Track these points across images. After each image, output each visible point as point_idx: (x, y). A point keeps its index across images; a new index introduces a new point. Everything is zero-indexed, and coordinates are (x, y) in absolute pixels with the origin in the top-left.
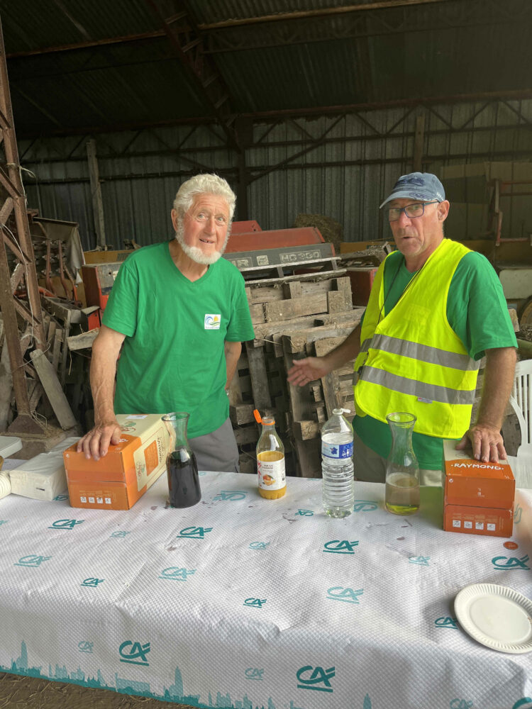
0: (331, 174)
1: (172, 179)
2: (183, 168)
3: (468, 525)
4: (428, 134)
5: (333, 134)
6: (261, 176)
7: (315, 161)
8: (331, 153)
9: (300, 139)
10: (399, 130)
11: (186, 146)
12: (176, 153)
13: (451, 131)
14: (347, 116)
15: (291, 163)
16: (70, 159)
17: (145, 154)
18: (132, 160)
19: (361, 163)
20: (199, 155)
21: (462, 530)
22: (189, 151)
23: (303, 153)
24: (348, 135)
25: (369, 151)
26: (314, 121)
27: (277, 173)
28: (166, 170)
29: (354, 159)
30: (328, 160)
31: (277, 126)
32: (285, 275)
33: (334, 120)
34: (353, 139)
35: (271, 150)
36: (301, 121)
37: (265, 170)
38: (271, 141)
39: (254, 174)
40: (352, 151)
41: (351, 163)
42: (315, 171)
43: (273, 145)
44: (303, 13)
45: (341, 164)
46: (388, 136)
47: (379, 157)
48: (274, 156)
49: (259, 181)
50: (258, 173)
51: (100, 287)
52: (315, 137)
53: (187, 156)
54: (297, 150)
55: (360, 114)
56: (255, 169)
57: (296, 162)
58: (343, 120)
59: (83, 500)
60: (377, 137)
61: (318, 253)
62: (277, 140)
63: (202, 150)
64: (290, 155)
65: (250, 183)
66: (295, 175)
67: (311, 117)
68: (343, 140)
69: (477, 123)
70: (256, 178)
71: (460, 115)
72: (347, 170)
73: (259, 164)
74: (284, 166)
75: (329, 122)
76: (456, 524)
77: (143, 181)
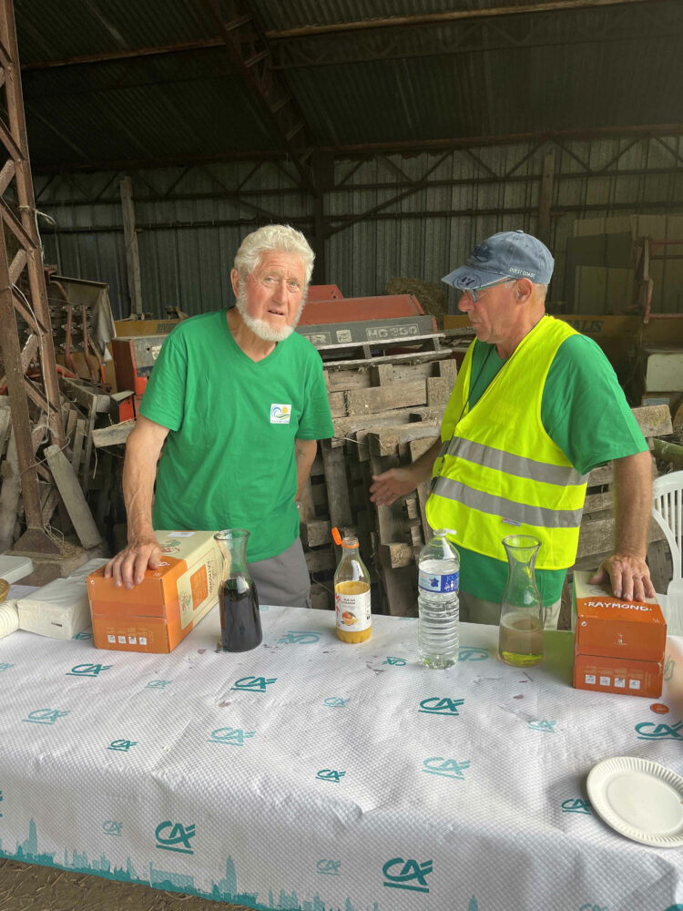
0: (433, 227)
1: (229, 229)
2: (243, 215)
3: (605, 681)
4: (559, 178)
5: (437, 175)
6: (343, 228)
7: (413, 210)
8: (434, 199)
9: (394, 181)
10: (521, 172)
11: (247, 187)
12: (235, 196)
13: (588, 174)
14: (455, 152)
15: (382, 212)
16: (98, 201)
17: (194, 197)
18: (178, 204)
19: (472, 213)
20: (264, 199)
21: (597, 688)
22: (250, 194)
23: (398, 200)
24: (456, 177)
25: (482, 198)
26: (413, 159)
27: (364, 224)
28: (221, 218)
29: (463, 208)
30: (430, 208)
31: (365, 163)
32: (373, 356)
33: (439, 157)
34: (461, 183)
35: (356, 195)
36: (396, 158)
37: (348, 220)
38: (356, 182)
39: (334, 225)
40: (460, 198)
41: (459, 214)
42: (412, 223)
43: (360, 188)
44: (402, 20)
45: (446, 215)
46: (507, 179)
47: (496, 206)
48: (360, 203)
49: (340, 234)
50: (340, 224)
51: (135, 367)
52: (414, 180)
53: (248, 200)
54: (389, 195)
55: (472, 150)
56: (336, 219)
57: (388, 210)
58: (450, 157)
59: (111, 640)
60: (493, 180)
61: (414, 328)
62: (365, 182)
63: (268, 193)
64: (381, 201)
65: (328, 236)
66: (385, 228)
67: (408, 153)
68: (449, 184)
69: (622, 164)
70: (336, 231)
71: (600, 154)
72: (454, 221)
73: (340, 213)
74: (373, 216)
75: (433, 160)
76: (590, 680)
77: (192, 232)
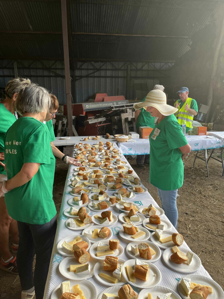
0: (103, 80)
1: (47, 78)
2: (51, 74)
4: (131, 70)
5: (104, 67)
6: (79, 79)
7: (97, 75)
8: (103, 73)
9: (93, 68)
10: (123, 68)
11: (53, 67)
12: (49, 69)
13: (137, 70)
14: (107, 63)
15: (89, 75)
19: (111, 77)
20: (57, 70)
22: (53, 69)
23: (94, 73)
24: (107, 68)
25: (114, 74)
26: (97, 63)
27: (85, 78)
28: (45, 75)
29: (109, 76)
30: (102, 75)
31: (85, 64)
33: (103, 63)
34: (109, 70)
35: (83, 71)
36: (93, 63)
37: (81, 77)
38: (83, 68)
39: (77, 78)
40: (109, 73)
41: (108, 77)
42: (97, 79)
45: (106, 77)
46: (120, 70)
47: (117, 76)
48: (84, 73)
51: (84, 109)
52: (97, 68)
54: (92, 71)
55: (111, 62)
56: (78, 76)
57: (91, 75)
58: (106, 64)
59: (145, 137)
60: (116, 70)
61: (125, 102)
62: (85, 68)
64: (89, 73)
65: (76, 81)
66: (91, 80)
68: (106, 70)
69: (144, 68)
71: (139, 65)
72: (107, 79)
74: (87, 76)
75: (102, 64)
76: (200, 134)
